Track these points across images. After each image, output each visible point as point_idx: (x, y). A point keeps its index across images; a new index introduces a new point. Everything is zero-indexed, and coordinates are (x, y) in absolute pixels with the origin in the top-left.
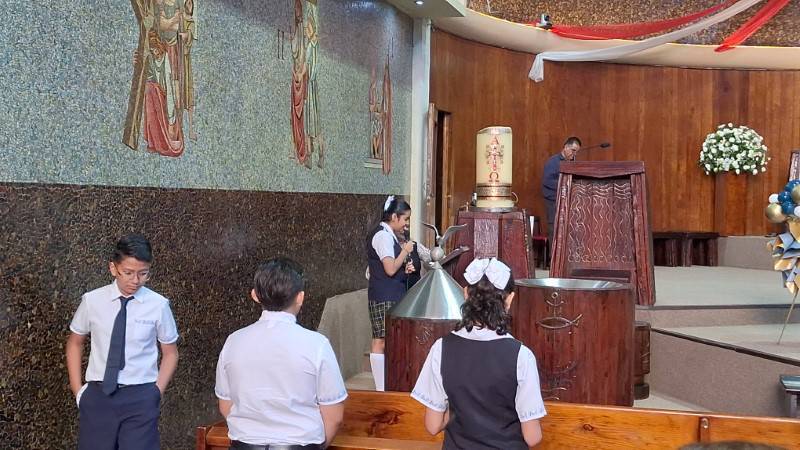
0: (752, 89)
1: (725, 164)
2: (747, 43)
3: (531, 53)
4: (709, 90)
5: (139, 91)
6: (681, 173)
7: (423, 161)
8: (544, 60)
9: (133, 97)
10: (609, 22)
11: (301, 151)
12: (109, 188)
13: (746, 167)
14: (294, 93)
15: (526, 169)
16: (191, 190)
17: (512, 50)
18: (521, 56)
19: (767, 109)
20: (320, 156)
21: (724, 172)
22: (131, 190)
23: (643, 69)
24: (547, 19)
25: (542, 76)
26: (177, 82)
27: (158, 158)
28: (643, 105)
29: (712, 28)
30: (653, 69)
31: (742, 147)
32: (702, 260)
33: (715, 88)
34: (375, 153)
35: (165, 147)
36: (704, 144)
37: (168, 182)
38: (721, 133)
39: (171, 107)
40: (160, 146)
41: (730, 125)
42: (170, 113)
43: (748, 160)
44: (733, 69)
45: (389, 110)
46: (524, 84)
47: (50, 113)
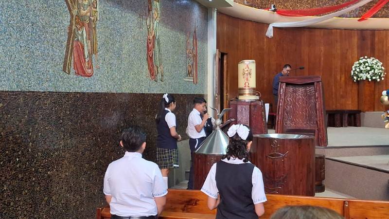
0: (376, 39)
1: (364, 76)
2: (374, 17)
3: (267, 24)
4: (355, 40)
5: (70, 46)
6: (342, 81)
7: (214, 77)
8: (273, 27)
9: (68, 48)
10: (305, 7)
11: (152, 73)
12: (56, 93)
13: (374, 78)
14: (148, 46)
15: (265, 80)
16: (97, 93)
17: (257, 22)
18: (262, 25)
19: (384, 49)
20: (162, 76)
21: (363, 80)
22: (68, 94)
23: (322, 30)
24: (274, 7)
25: (272, 35)
26: (89, 41)
27: (81, 78)
28: (322, 48)
29: (356, 10)
30: (327, 30)
31: (372, 68)
32: (353, 123)
33: (358, 39)
34: (189, 74)
35: (84, 72)
36: (353, 67)
37: (86, 90)
38: (361, 61)
39: (86, 53)
40: (81, 72)
41: (366, 57)
42: (86, 57)
43: (375, 74)
44: (367, 30)
45: (196, 53)
46: (263, 39)
47: (26, 57)
